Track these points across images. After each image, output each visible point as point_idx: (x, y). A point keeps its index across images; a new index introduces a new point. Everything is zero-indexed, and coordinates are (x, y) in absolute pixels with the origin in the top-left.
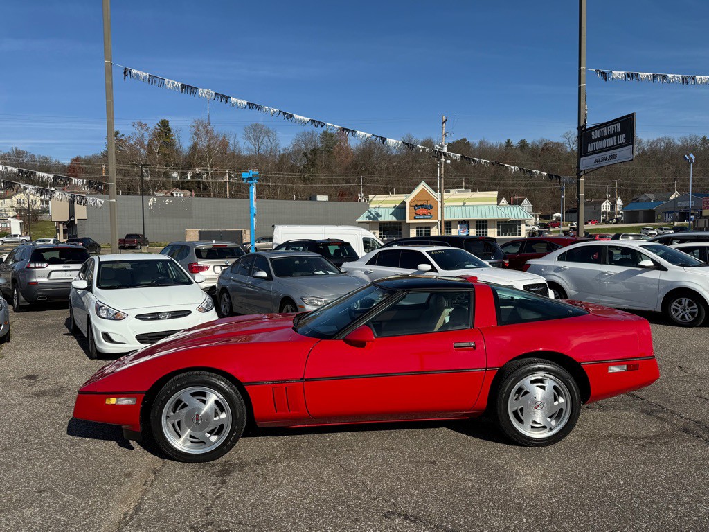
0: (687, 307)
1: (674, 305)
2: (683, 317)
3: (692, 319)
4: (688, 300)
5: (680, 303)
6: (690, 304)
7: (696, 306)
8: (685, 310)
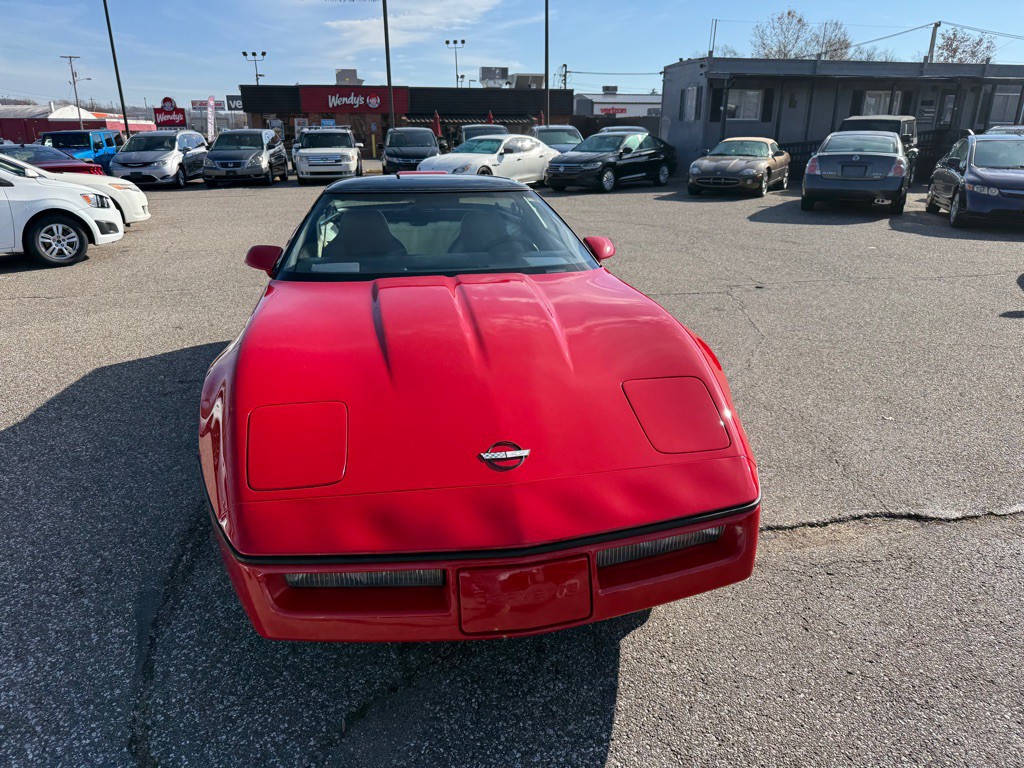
0: (62, 237)
1: (42, 237)
2: (61, 253)
3: (74, 252)
4: (60, 227)
5: (50, 232)
6: (65, 232)
7: (74, 234)
8: (59, 242)
